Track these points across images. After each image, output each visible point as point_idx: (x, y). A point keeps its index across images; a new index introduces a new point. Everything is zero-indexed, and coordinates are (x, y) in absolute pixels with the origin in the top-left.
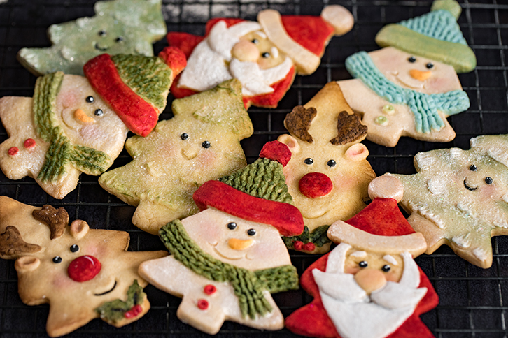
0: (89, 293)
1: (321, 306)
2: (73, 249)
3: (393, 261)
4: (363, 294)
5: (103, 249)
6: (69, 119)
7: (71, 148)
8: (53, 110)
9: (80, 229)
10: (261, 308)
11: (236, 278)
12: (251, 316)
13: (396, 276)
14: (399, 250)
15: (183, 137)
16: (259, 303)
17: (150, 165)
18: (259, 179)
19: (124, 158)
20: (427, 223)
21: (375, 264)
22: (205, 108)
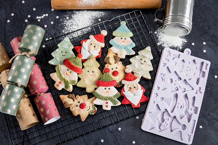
0: (86, 111)
1: (126, 98)
2: (79, 102)
3: (135, 85)
4: (133, 94)
5: (84, 100)
6: (66, 75)
7: (69, 82)
8: (62, 74)
9: (78, 97)
10: (117, 103)
11: (111, 99)
12: (116, 105)
13: (137, 88)
14: (136, 83)
15: (88, 71)
16: (116, 102)
17: (85, 79)
18: (106, 77)
19: (79, 79)
20: (138, 74)
21: (132, 87)
22: (89, 64)
